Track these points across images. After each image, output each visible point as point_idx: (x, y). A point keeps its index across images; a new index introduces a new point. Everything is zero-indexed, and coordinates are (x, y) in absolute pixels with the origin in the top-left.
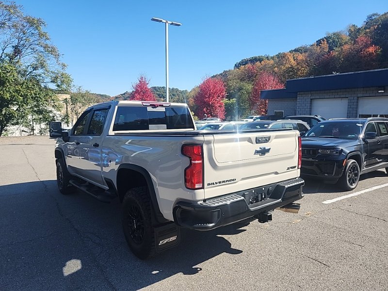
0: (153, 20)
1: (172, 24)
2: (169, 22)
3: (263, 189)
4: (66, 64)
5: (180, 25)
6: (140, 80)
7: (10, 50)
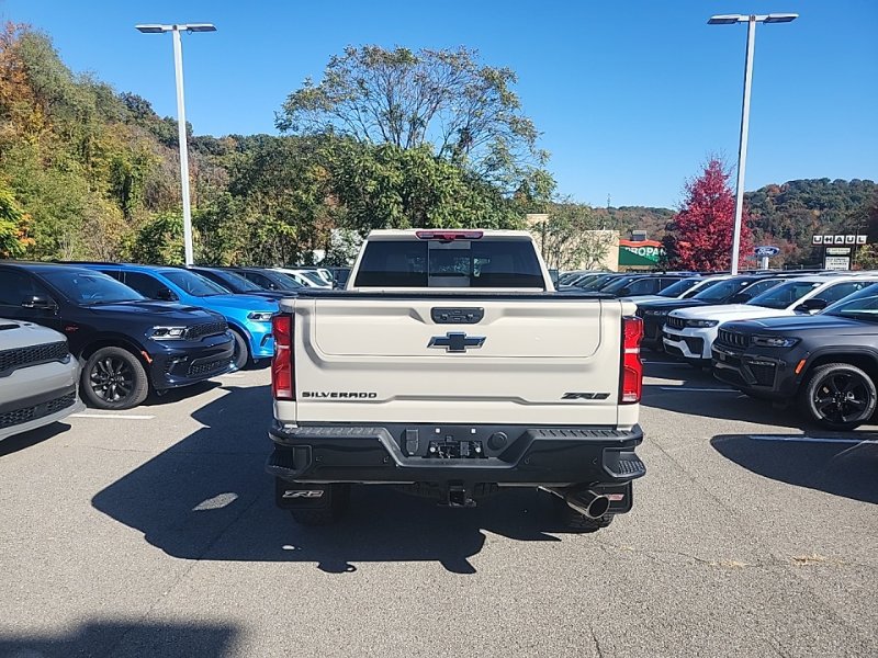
0: (713, 22)
1: (768, 20)
2: (758, 18)
3: (473, 431)
4: (547, 152)
5: (791, 19)
6: (708, 168)
7: (454, 139)
